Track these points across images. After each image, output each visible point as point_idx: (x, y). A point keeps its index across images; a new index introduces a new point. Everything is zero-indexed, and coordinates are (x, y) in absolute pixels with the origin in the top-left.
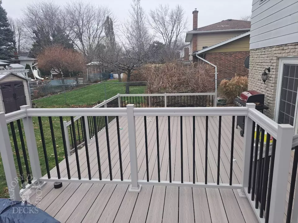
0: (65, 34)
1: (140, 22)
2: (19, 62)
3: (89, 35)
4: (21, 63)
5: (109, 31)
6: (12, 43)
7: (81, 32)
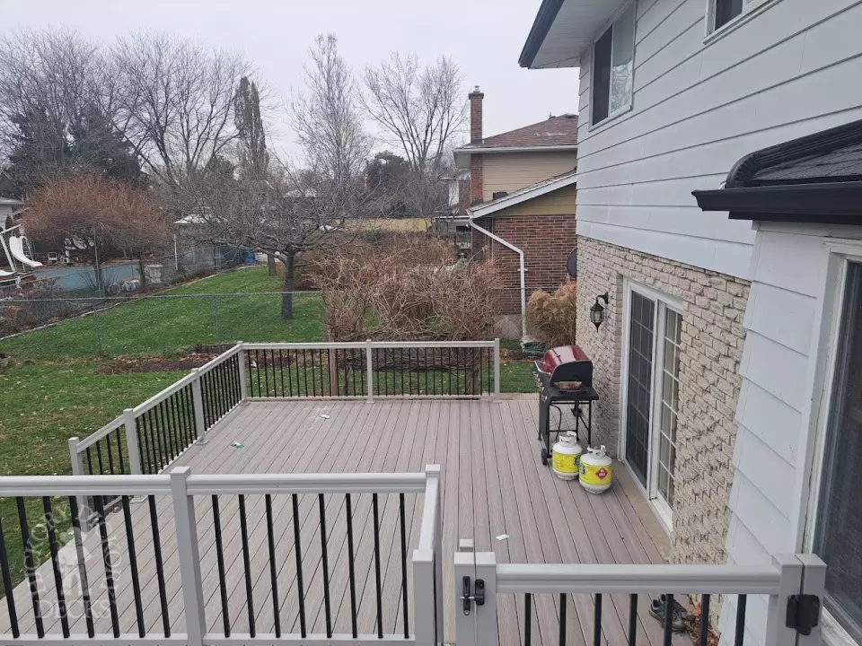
0: (111, 129)
1: (336, 99)
3: (186, 133)
5: (248, 120)
7: (162, 124)
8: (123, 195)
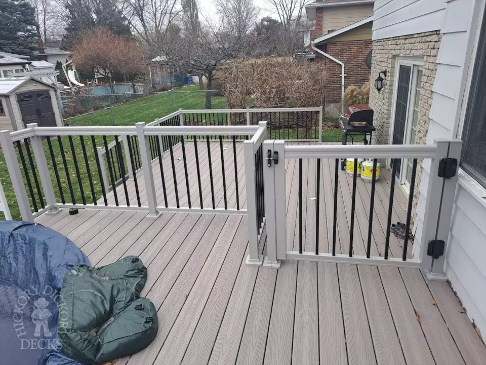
0: (115, 9)
2: (45, 58)
3: (154, 10)
4: (49, 59)
6: (35, 27)
7: (141, 5)
8: (122, 43)
